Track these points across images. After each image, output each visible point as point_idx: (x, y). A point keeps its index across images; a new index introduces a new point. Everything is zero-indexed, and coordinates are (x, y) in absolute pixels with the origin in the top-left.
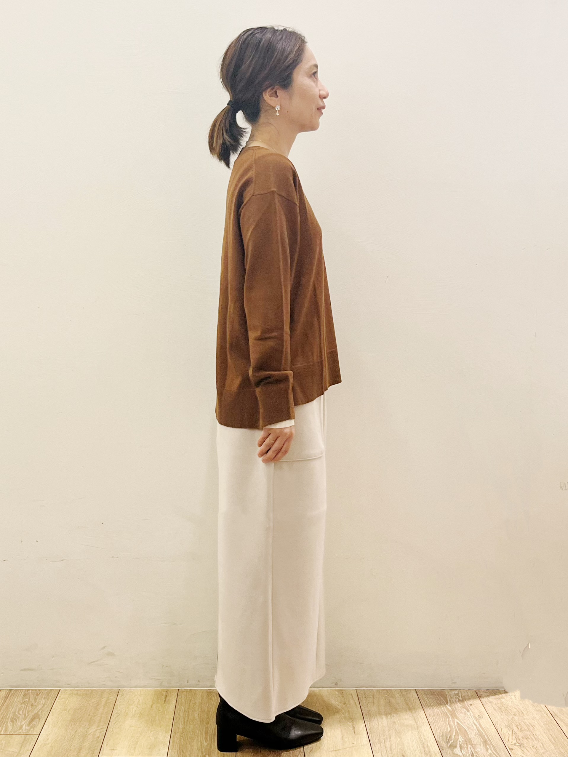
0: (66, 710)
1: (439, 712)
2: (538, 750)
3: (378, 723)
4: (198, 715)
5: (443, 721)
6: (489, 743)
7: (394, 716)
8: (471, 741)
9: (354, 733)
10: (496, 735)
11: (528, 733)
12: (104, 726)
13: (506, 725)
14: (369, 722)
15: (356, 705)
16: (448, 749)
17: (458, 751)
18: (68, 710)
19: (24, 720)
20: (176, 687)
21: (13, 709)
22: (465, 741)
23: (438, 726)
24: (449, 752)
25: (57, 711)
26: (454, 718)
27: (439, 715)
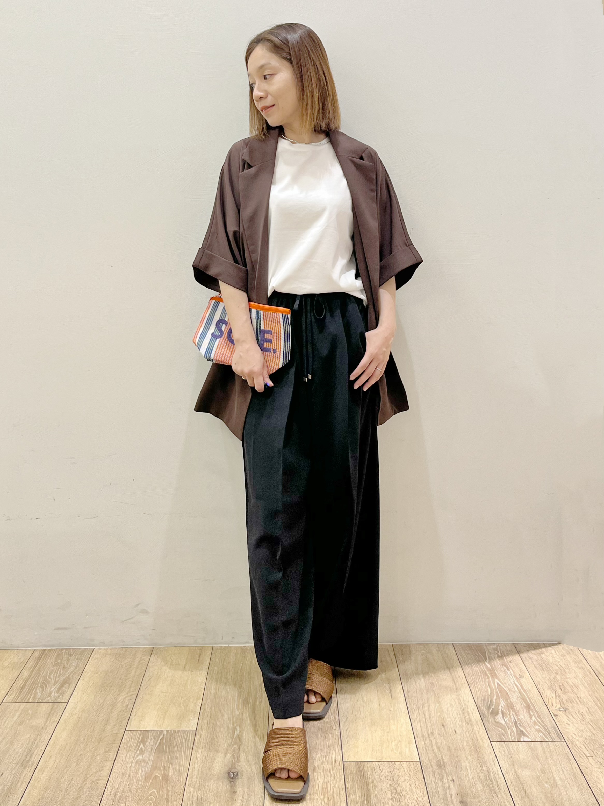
0: (97, 673)
2: (584, 717)
3: (416, 684)
4: (231, 677)
5: (483, 682)
6: (532, 708)
7: (431, 676)
8: (514, 706)
9: (390, 697)
10: (539, 699)
11: (573, 695)
12: (134, 692)
13: (548, 686)
14: (406, 683)
15: (392, 663)
16: (489, 716)
17: (500, 718)
18: (99, 673)
19: (54, 685)
20: (211, 644)
21: (44, 672)
22: (508, 706)
23: (478, 688)
24: (491, 719)
25: (89, 674)
26: (493, 678)
27: (479, 674)
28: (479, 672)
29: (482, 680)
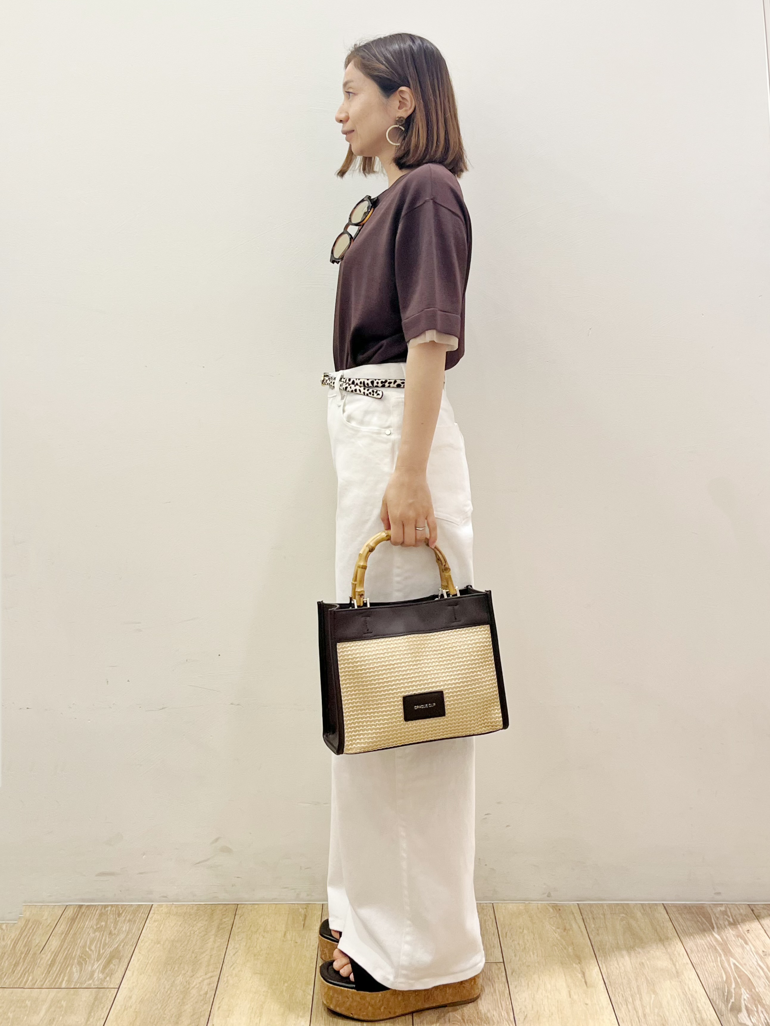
0: (159, 943)
1: (703, 945)
3: (618, 965)
5: (713, 962)
7: (640, 952)
8: (762, 1000)
9: (584, 983)
12: (214, 973)
14: (604, 963)
15: (581, 932)
16: (729, 1015)
17: (745, 1017)
18: (162, 943)
19: (98, 961)
20: (321, 901)
21: (82, 941)
22: (753, 998)
23: (706, 970)
24: (732, 1019)
25: (147, 944)
26: (727, 955)
27: (705, 948)
28: (705, 946)
29: (712, 959)
